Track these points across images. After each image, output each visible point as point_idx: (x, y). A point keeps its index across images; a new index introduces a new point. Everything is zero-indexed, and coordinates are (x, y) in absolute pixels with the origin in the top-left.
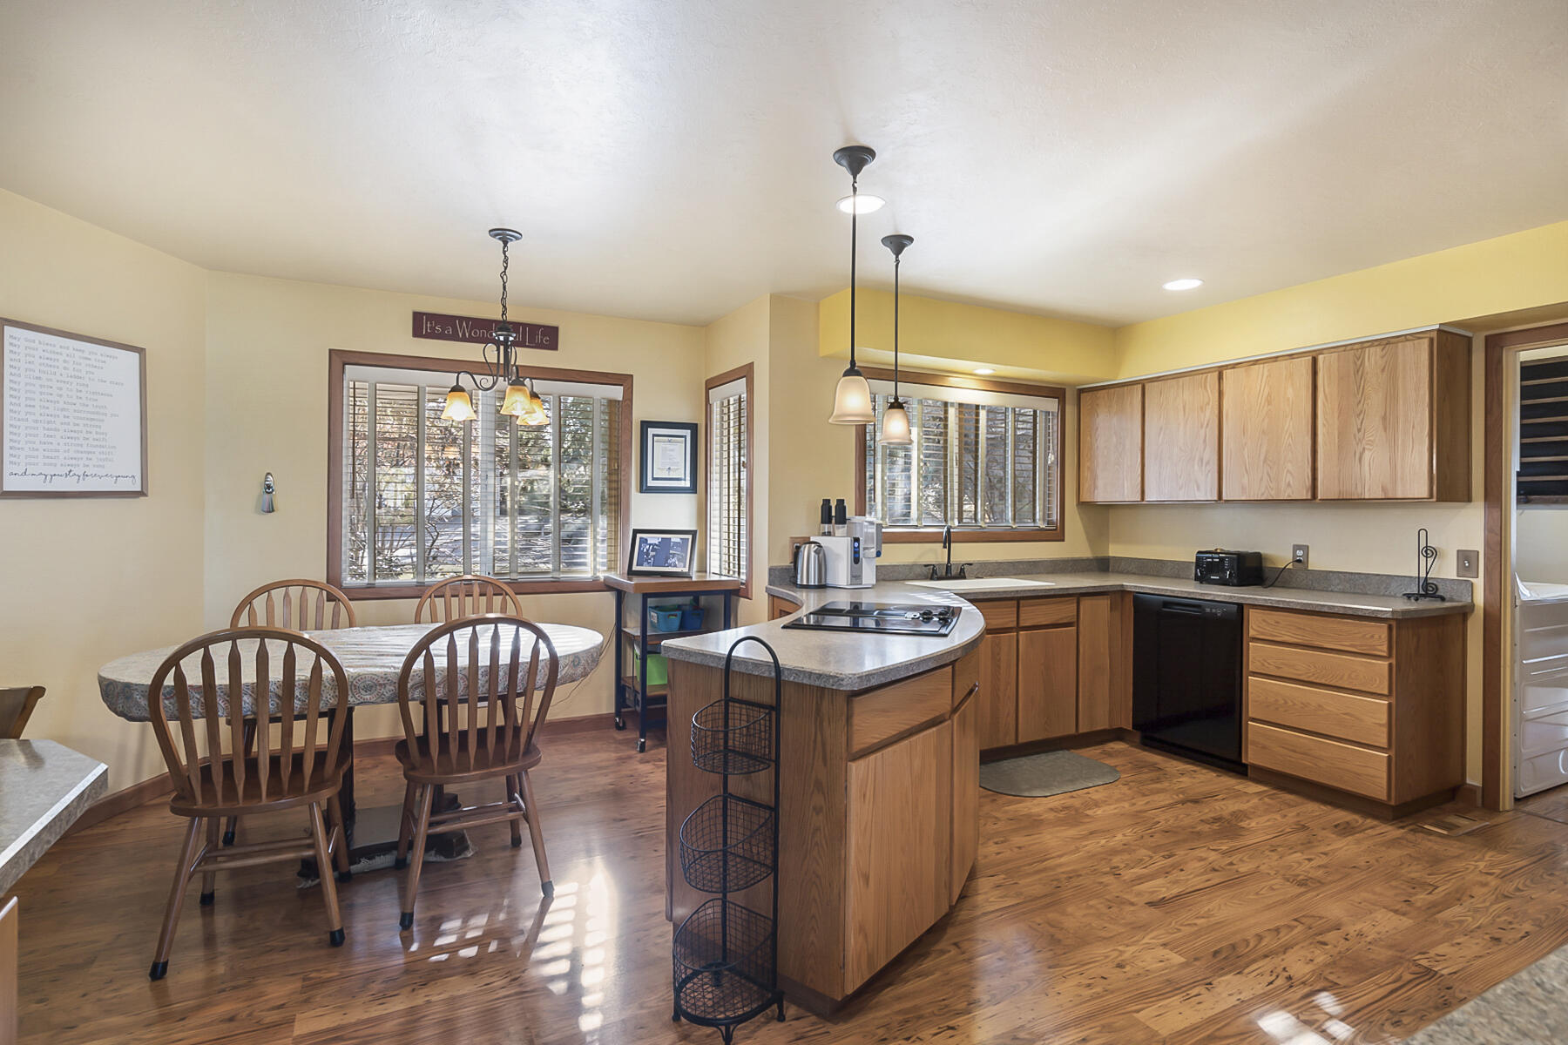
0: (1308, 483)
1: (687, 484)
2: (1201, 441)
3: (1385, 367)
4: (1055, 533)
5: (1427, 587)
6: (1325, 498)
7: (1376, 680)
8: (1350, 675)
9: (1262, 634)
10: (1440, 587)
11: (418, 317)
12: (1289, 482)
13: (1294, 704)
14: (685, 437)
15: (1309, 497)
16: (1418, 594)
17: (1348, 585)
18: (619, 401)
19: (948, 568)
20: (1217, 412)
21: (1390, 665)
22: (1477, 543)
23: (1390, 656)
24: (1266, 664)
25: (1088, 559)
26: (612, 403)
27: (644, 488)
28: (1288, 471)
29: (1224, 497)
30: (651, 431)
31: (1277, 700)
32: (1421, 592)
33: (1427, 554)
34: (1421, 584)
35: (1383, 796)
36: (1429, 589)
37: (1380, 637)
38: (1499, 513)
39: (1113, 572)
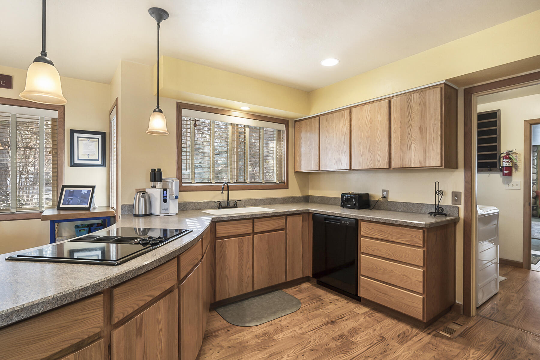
0: (387, 160)
1: (100, 162)
2: (343, 142)
3: (420, 103)
4: (285, 186)
5: (438, 209)
6: (394, 167)
7: (417, 258)
8: (405, 256)
9: (367, 234)
10: (444, 209)
12: (379, 160)
13: (380, 269)
14: (98, 139)
15: (388, 167)
16: (435, 213)
17: (405, 208)
18: (56, 119)
19: (228, 202)
20: (349, 128)
21: (424, 251)
22: (461, 188)
23: (424, 246)
24: (368, 248)
25: (300, 197)
26: (53, 120)
27: (73, 164)
28: (379, 155)
29: (352, 168)
30: (76, 135)
31: (373, 267)
32: (437, 212)
33: (439, 194)
34: (436, 208)
35: (421, 318)
36: (439, 211)
37: (419, 237)
38: (471, 173)
39: (310, 202)
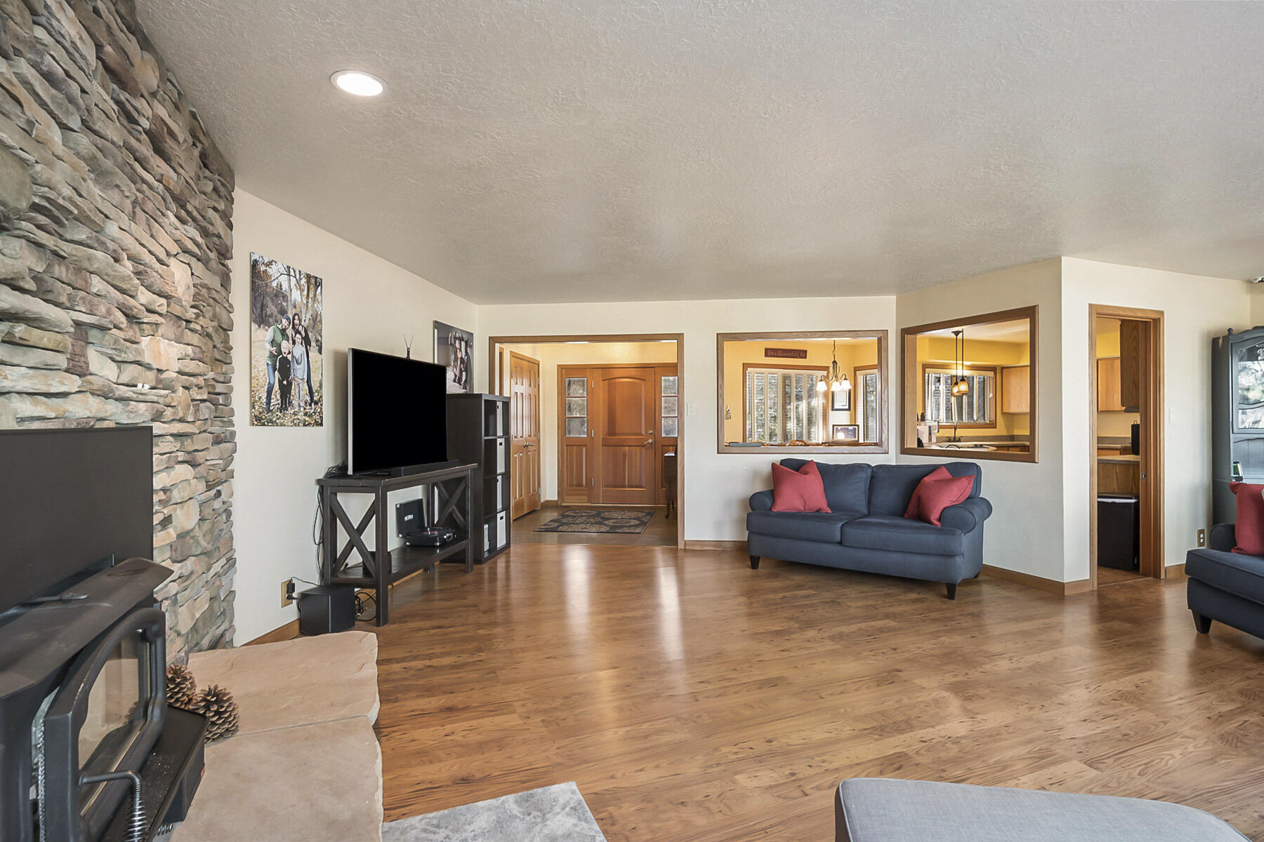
1: (847, 407)
4: (993, 425)
11: (766, 350)
19: (955, 438)
25: (1006, 436)
27: (833, 410)
